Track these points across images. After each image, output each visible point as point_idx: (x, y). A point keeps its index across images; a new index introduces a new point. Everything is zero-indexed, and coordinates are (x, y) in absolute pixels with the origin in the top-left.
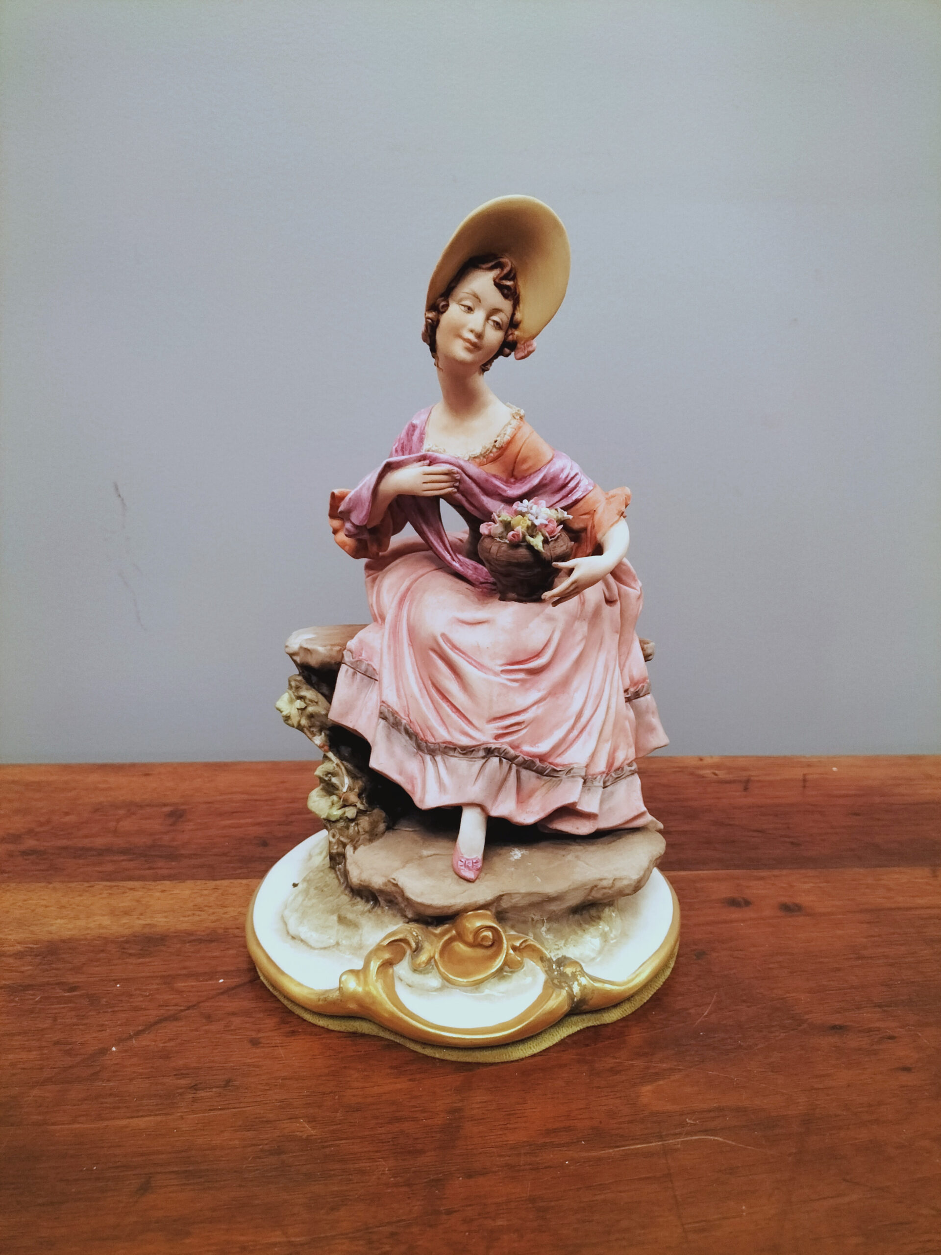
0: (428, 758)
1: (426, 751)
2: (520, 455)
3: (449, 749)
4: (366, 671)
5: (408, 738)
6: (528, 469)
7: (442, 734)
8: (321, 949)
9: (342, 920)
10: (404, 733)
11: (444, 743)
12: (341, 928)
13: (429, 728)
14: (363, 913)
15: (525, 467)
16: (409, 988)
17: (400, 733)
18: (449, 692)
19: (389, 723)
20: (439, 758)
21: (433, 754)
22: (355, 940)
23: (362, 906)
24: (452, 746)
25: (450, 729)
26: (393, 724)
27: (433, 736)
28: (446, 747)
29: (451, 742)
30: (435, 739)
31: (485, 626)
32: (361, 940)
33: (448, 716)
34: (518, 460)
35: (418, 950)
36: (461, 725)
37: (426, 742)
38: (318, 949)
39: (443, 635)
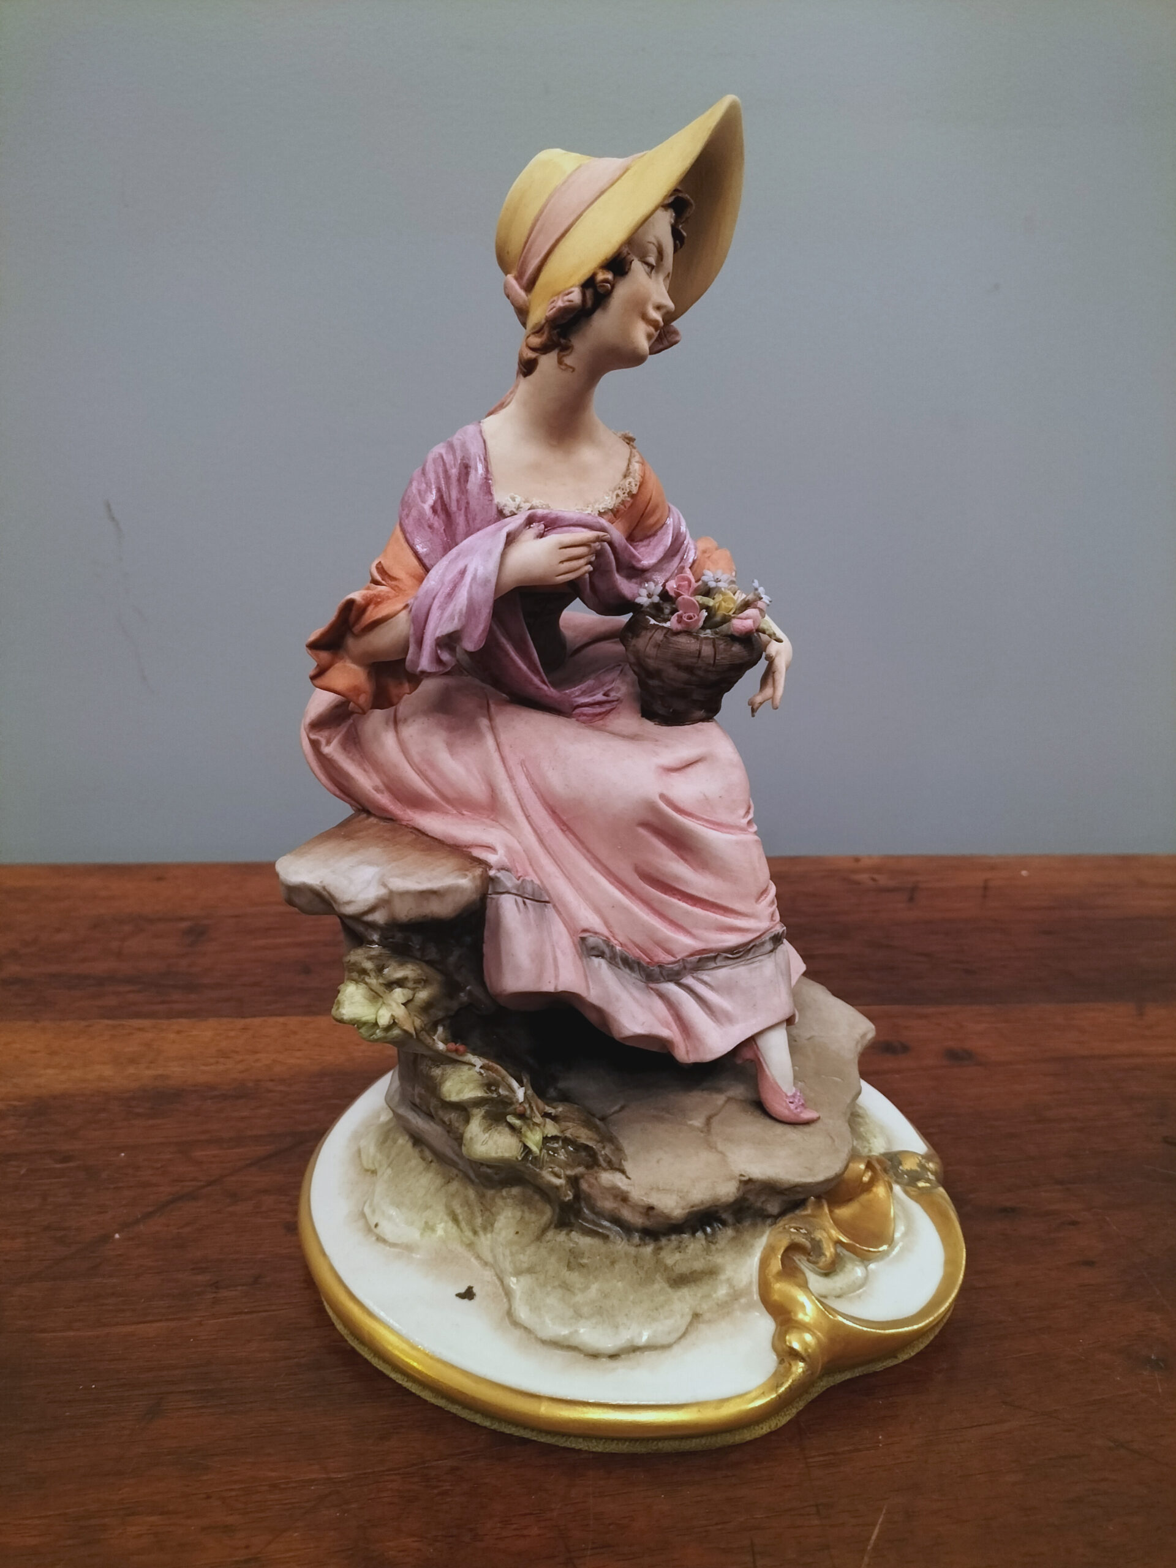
0: (671, 988)
1: (662, 979)
2: (651, 502)
3: (705, 959)
4: (533, 893)
5: (628, 971)
7: (685, 943)
8: (680, 1338)
9: (680, 1281)
10: (621, 965)
11: (692, 955)
12: (685, 1292)
13: (658, 944)
14: (707, 1251)
17: (623, 968)
19: (611, 961)
20: (689, 980)
21: (676, 978)
22: (722, 1291)
24: (713, 954)
25: (695, 931)
27: (669, 952)
28: (700, 960)
29: (704, 950)
30: (673, 956)
32: (731, 1286)
33: (687, 913)
34: (647, 511)
35: (815, 1247)
36: (716, 919)
37: (661, 966)
38: (675, 1342)
39: (662, 796)
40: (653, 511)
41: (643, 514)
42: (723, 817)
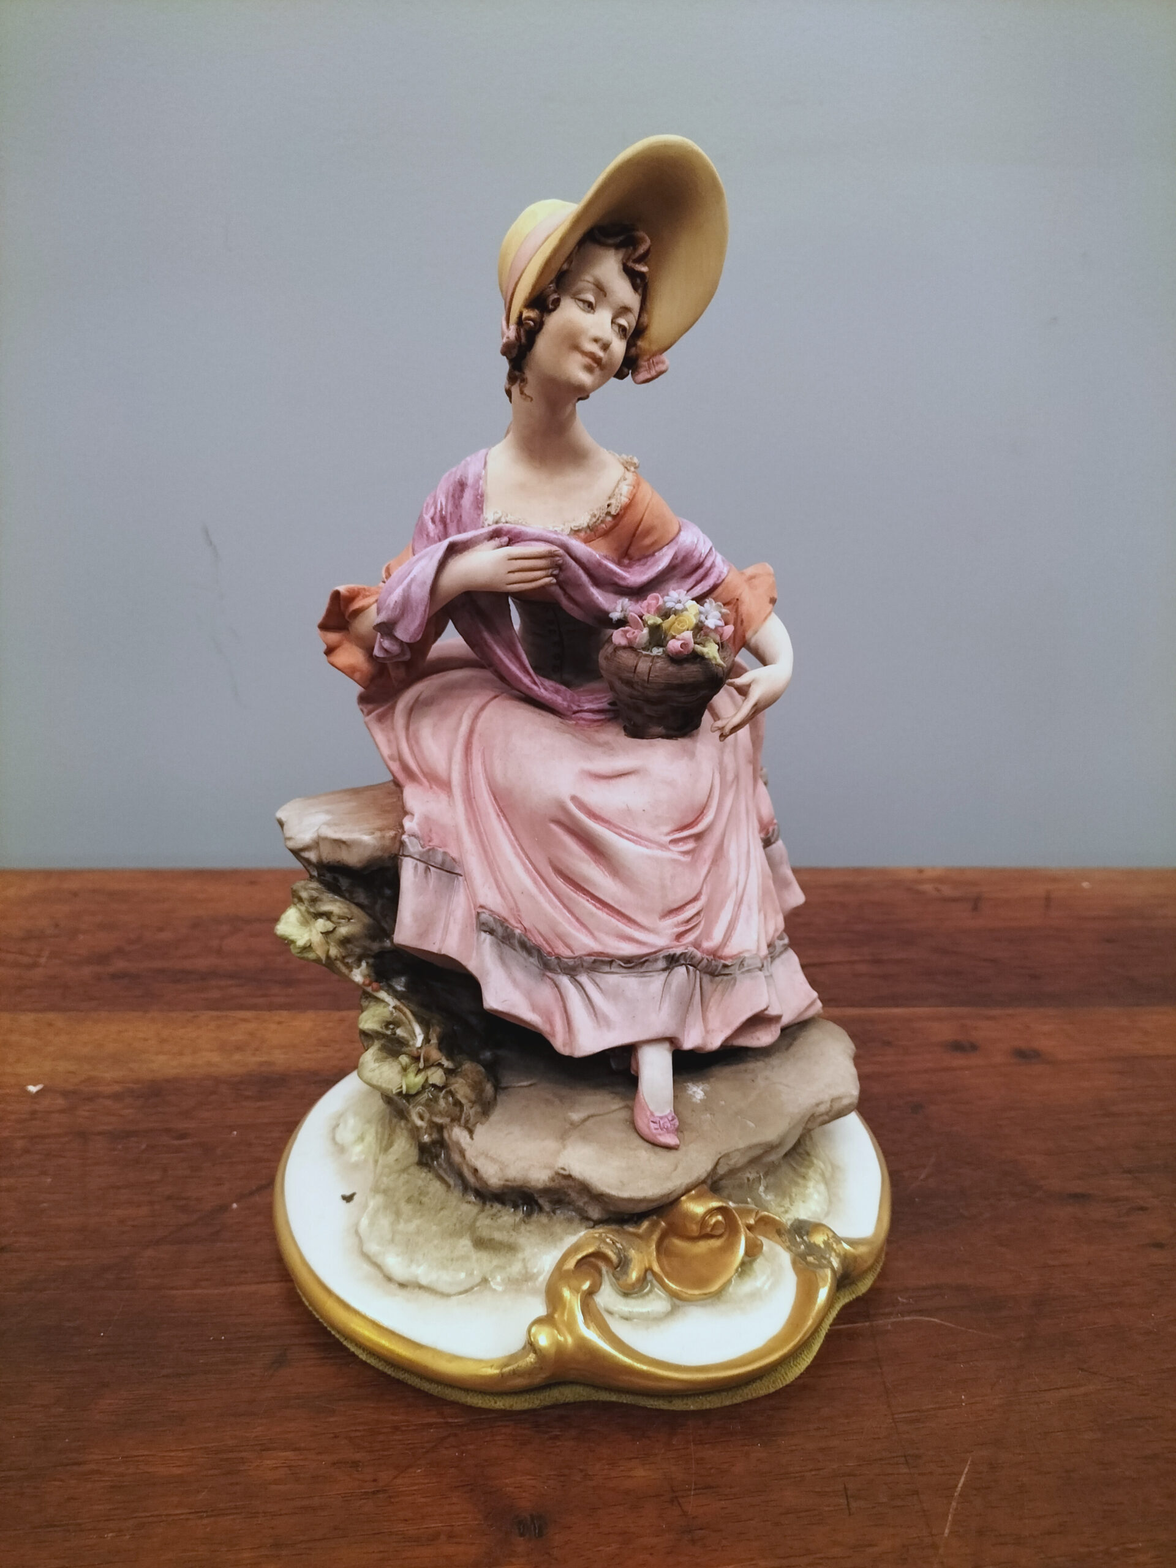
0: (565, 981)
1: (559, 971)
2: (642, 523)
3: (600, 963)
4: (443, 863)
5: (525, 954)
6: (653, 544)
7: (584, 942)
8: (460, 1293)
9: (481, 1244)
10: (519, 949)
11: (589, 955)
12: (484, 1256)
13: (560, 937)
14: (515, 1227)
15: (648, 541)
16: (625, 1321)
17: (514, 950)
18: (587, 880)
19: (497, 937)
20: (583, 979)
21: (572, 973)
22: (516, 1268)
23: (508, 1217)
24: (607, 959)
25: (596, 933)
26: (503, 937)
27: (569, 947)
28: (595, 961)
29: (602, 953)
30: (572, 951)
31: (632, 779)
32: (525, 1267)
33: (592, 914)
34: (638, 532)
35: (622, 1265)
36: (617, 926)
37: (558, 957)
38: (455, 1295)
39: (574, 799)
40: (648, 532)
41: (634, 535)
42: (644, 830)
